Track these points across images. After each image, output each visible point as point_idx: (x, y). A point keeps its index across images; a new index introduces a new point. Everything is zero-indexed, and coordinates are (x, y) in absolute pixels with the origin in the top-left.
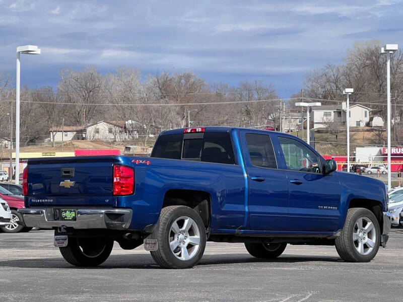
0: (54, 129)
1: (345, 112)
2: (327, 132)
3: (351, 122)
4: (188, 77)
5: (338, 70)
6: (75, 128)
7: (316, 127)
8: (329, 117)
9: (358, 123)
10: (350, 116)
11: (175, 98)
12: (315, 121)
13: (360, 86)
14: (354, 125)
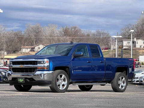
0: (22, 47)
1: (135, 42)
2: (128, 50)
3: (138, 46)
4: (75, 28)
5: (133, 26)
6: (30, 47)
7: (124, 47)
8: (129, 44)
9: (141, 46)
10: (137, 44)
11: (70, 36)
12: (124, 45)
13: (142, 32)
14: (139, 47)
